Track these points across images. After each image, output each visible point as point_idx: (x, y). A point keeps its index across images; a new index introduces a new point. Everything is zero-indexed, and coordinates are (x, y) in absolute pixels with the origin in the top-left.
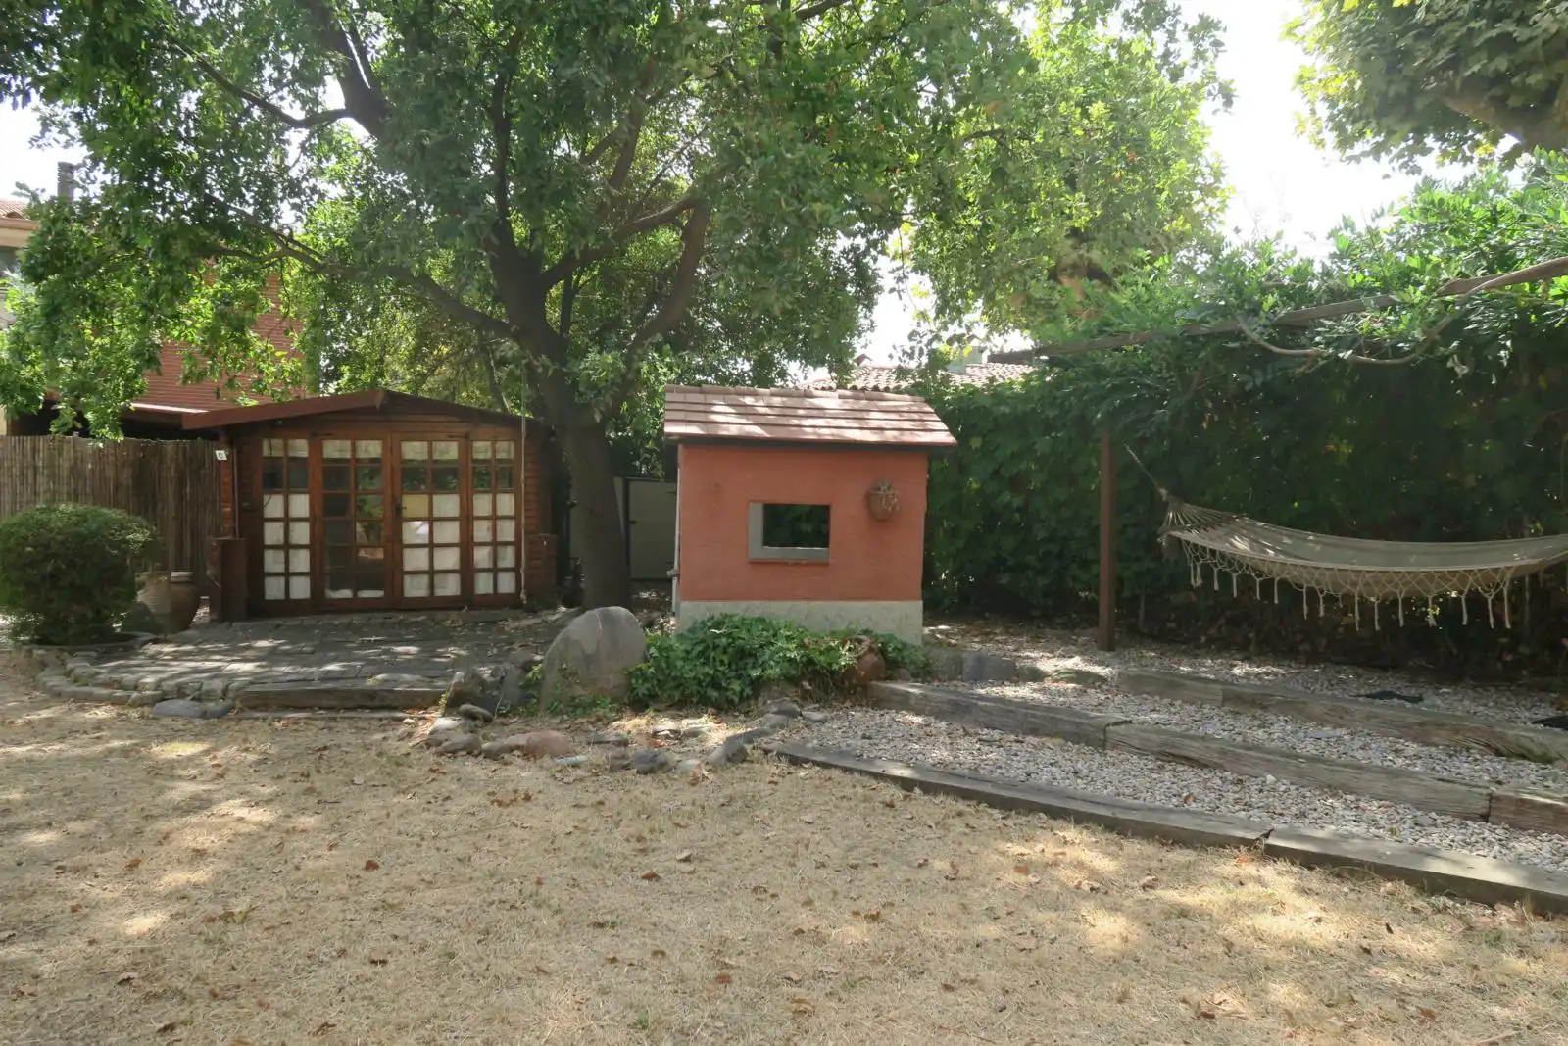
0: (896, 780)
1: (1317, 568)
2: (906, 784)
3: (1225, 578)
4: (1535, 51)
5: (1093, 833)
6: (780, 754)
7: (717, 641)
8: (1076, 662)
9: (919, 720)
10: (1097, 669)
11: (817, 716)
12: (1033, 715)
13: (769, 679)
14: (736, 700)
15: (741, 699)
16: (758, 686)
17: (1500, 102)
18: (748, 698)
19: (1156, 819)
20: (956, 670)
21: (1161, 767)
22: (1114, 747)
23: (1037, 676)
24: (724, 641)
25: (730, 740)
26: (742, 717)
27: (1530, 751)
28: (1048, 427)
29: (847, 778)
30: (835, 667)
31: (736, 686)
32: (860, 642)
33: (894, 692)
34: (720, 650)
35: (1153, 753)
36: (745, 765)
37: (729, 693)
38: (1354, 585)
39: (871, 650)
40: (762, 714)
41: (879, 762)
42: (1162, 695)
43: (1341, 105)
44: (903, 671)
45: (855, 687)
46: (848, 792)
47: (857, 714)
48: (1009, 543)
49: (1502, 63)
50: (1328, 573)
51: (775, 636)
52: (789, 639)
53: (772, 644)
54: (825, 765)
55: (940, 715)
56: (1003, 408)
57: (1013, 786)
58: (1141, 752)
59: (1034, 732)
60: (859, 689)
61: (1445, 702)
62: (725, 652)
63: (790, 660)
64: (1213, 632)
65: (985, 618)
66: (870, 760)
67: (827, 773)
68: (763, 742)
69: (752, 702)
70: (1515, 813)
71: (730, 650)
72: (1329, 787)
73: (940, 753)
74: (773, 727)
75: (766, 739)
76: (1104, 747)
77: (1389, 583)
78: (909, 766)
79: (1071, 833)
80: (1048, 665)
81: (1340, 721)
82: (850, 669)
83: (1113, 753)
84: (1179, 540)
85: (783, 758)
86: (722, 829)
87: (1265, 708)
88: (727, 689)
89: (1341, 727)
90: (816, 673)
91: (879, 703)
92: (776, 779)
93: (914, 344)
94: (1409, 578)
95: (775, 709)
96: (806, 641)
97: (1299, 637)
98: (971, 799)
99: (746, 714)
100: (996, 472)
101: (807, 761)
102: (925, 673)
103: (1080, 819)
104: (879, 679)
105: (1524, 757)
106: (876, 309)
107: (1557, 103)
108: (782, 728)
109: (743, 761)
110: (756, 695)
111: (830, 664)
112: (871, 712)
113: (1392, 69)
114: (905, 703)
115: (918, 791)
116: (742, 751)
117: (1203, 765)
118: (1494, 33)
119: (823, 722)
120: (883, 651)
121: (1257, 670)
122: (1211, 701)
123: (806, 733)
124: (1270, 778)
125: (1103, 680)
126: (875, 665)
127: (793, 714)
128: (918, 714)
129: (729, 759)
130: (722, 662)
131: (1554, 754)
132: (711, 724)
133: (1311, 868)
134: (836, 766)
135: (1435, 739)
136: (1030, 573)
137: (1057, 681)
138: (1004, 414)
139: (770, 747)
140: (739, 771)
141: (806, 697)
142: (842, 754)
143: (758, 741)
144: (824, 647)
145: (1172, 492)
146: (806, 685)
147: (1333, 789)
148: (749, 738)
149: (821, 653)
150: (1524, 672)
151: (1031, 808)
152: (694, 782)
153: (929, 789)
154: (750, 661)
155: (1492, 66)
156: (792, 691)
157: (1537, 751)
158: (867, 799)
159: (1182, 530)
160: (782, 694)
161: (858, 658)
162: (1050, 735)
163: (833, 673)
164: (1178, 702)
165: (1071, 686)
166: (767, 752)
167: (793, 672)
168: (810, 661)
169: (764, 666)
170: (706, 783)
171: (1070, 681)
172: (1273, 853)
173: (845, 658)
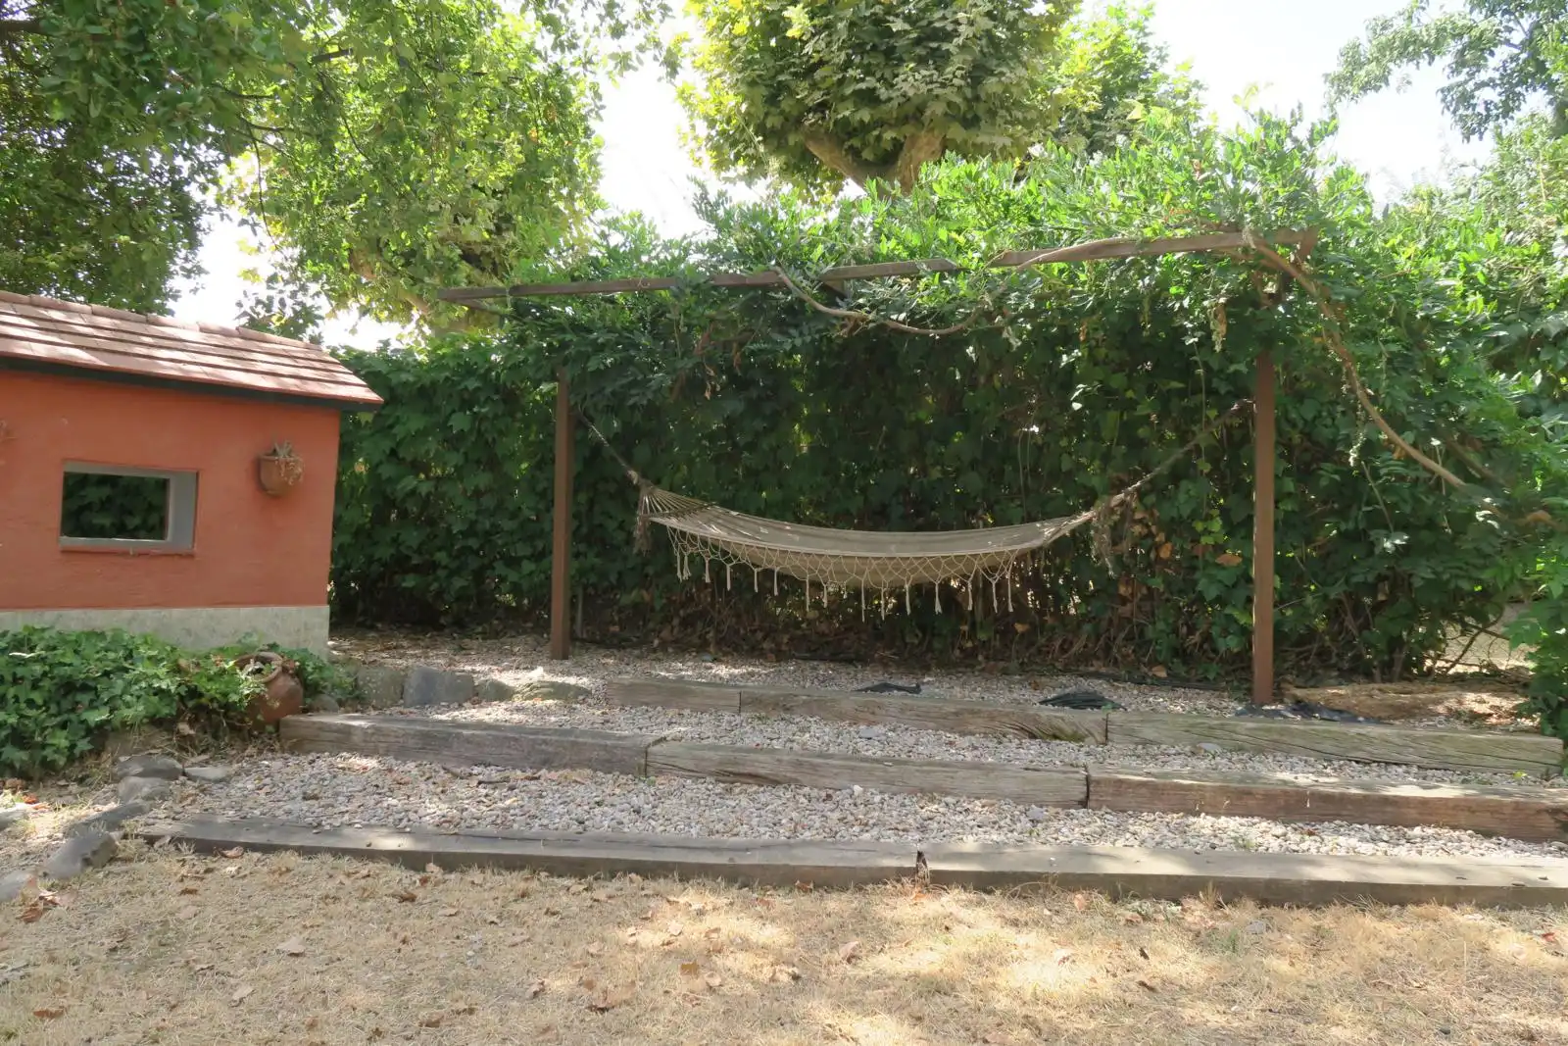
0: (395, 857)
1: (821, 556)
2: (410, 861)
3: (718, 570)
4: (891, 111)
5: (713, 891)
6: (176, 841)
7: (20, 671)
8: (538, 674)
9: (371, 763)
10: (572, 680)
11: (214, 771)
12: (545, 742)
13: (124, 724)
14: (62, 761)
15: (71, 759)
16: (100, 735)
17: (855, 152)
18: (82, 757)
19: (779, 859)
20: (398, 690)
21: (729, 791)
22: (660, 772)
23: (502, 693)
24: (38, 669)
25: (71, 830)
26: (74, 788)
27: (1061, 730)
28: (467, 403)
29: (312, 866)
30: (234, 698)
31: (61, 740)
32: (265, 661)
33: (323, 728)
34: (27, 684)
35: (711, 774)
36: (115, 868)
37: (48, 752)
38: (861, 573)
39: (285, 670)
40: (116, 779)
41: (347, 831)
42: (666, 705)
43: (719, 127)
44: (325, 698)
45: (260, 726)
46: (329, 887)
47: (272, 764)
48: (412, 537)
49: (865, 115)
50: (832, 561)
51: (129, 656)
52: (155, 661)
53: (126, 670)
54: (268, 849)
55: (402, 753)
56: (404, 377)
57: (571, 842)
58: (696, 774)
59: (547, 763)
60: (270, 728)
61: (941, 690)
62: (35, 686)
63: (159, 692)
64: (665, 634)
65: (377, 630)
66: (335, 831)
67: (273, 860)
68: (137, 825)
69: (90, 762)
70: (1113, 795)
71: (46, 683)
72: (922, 791)
73: (434, 809)
74: (148, 798)
75: (143, 819)
76: (646, 774)
77: (897, 570)
78: (401, 832)
79: (692, 897)
80: (508, 678)
81: (872, 718)
82: (257, 701)
83: (661, 779)
84: (664, 527)
85: (184, 847)
86: (140, 1002)
87: (787, 710)
88: (44, 746)
89: (875, 723)
90: (201, 708)
91: (299, 745)
92: (189, 884)
93: (272, 293)
94: (916, 563)
95: (140, 770)
96: (183, 662)
97: (760, 635)
98: (522, 868)
99: (81, 781)
100: (393, 453)
101: (230, 845)
102: (355, 699)
103: (687, 874)
104: (293, 712)
105: (1055, 737)
106: (201, 251)
107: (899, 163)
108: (163, 798)
109: (112, 860)
110: (97, 753)
111: (225, 695)
112: (292, 761)
113: (772, 100)
114: (344, 740)
115: (432, 867)
116: (108, 843)
117: (775, 782)
118: (863, 86)
119: (225, 781)
120: (299, 673)
121: (736, 671)
122: (727, 707)
123: (206, 801)
124: (857, 789)
125: (586, 692)
126: (291, 695)
127: (171, 775)
128: (366, 754)
129: (87, 862)
130: (31, 703)
131: (1082, 731)
132: (21, 806)
133: (990, 892)
134: (286, 848)
135: (971, 728)
136: (441, 573)
137: (530, 698)
138: (405, 384)
139: (153, 831)
140: (109, 882)
141: (185, 745)
142: (284, 827)
143: (129, 824)
144: (213, 670)
145: (644, 475)
146: (184, 728)
147: (930, 793)
148: (112, 820)
149: (210, 679)
150: (980, 658)
151: (613, 869)
152: (32, 915)
153: (450, 863)
154: (85, 698)
155: (858, 117)
156: (161, 738)
157: (1069, 730)
158: (365, 895)
159: (663, 516)
160: (146, 744)
161: (267, 684)
162: (573, 765)
163: (228, 707)
164: (687, 712)
165: (550, 702)
166: (151, 840)
167: (165, 711)
168: (194, 693)
169: (112, 705)
170: (54, 913)
171: (545, 696)
172: (941, 881)
173: (247, 684)
